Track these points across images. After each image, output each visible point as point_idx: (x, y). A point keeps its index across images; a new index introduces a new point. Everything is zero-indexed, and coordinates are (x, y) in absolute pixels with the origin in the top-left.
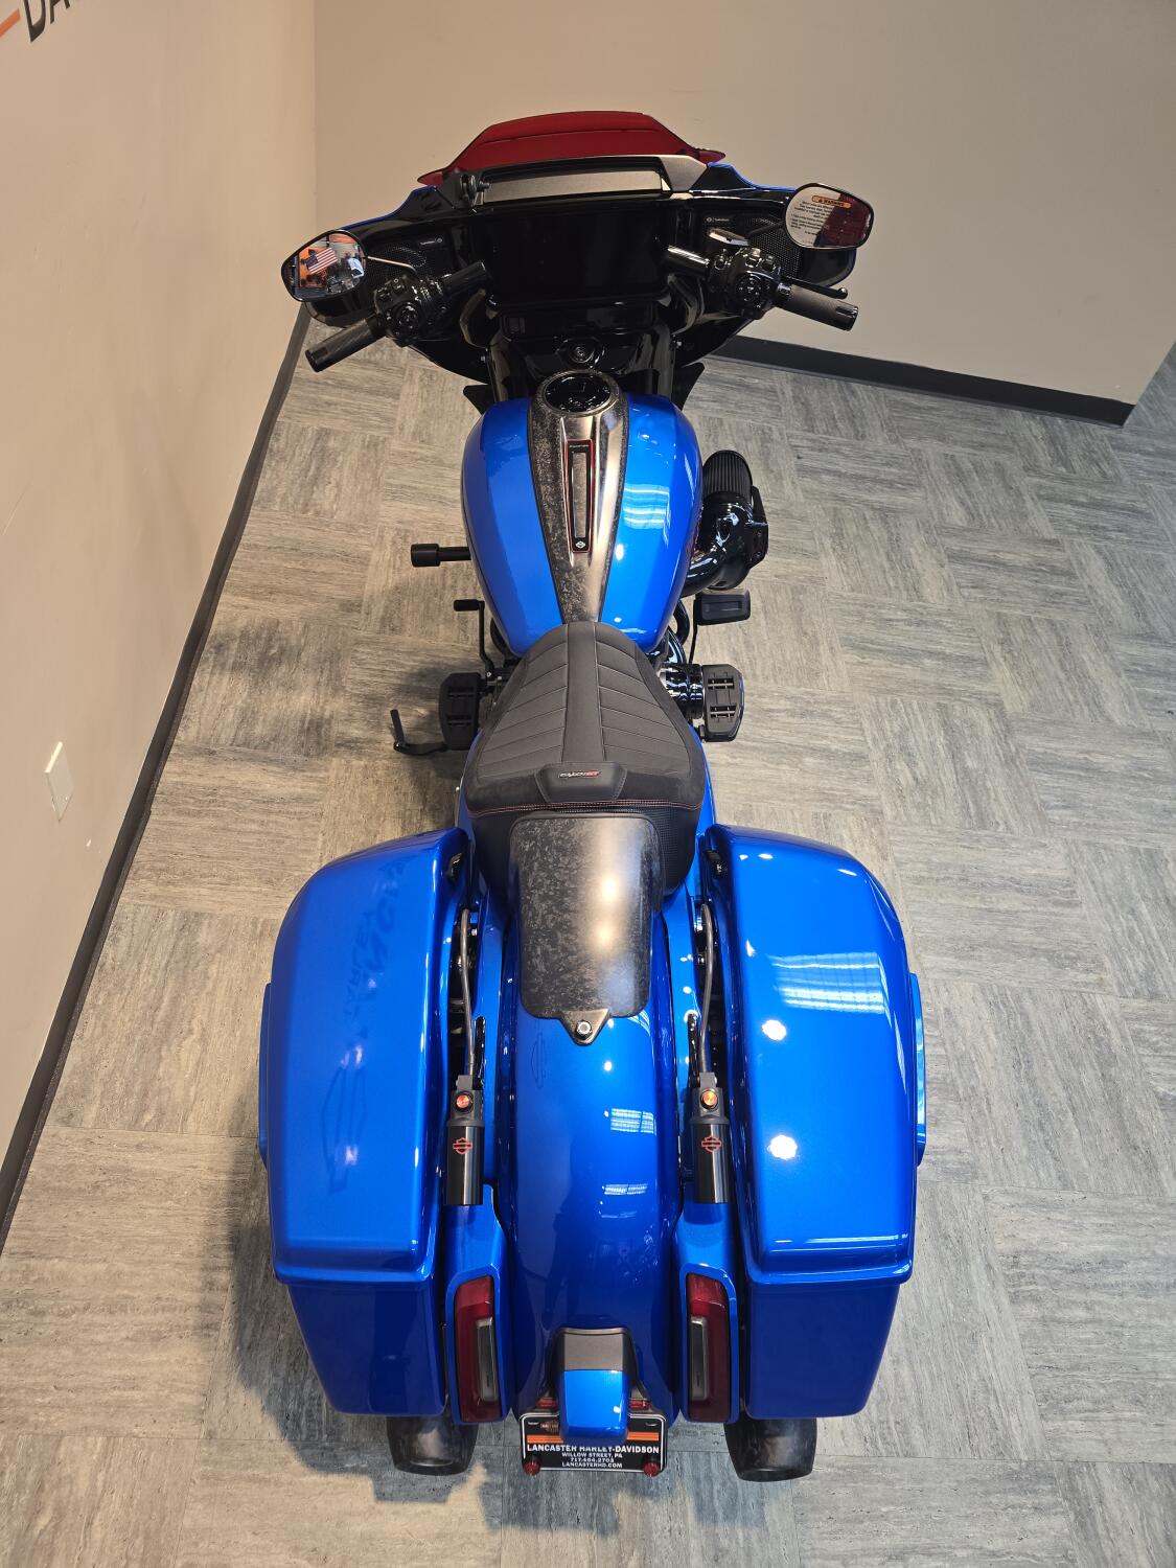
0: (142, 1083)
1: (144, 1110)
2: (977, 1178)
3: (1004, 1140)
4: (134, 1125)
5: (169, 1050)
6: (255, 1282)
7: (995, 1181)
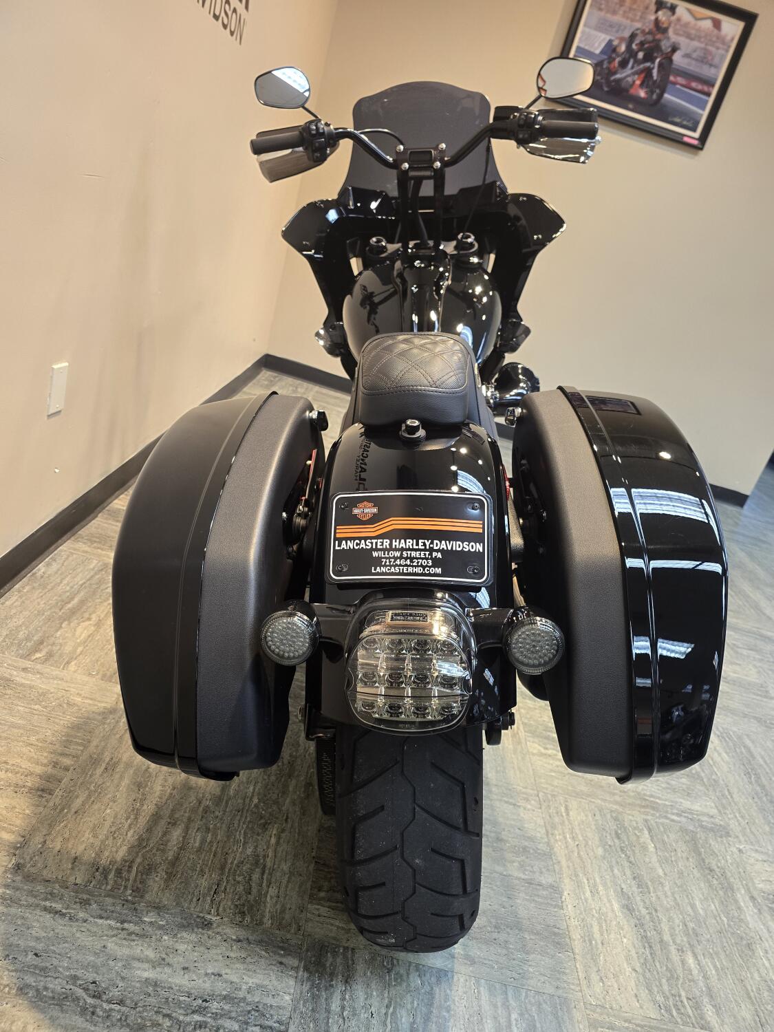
0: (41, 637)
1: (36, 650)
2: (730, 836)
3: (748, 817)
4: (26, 657)
5: (69, 624)
6: (95, 769)
7: (746, 841)
